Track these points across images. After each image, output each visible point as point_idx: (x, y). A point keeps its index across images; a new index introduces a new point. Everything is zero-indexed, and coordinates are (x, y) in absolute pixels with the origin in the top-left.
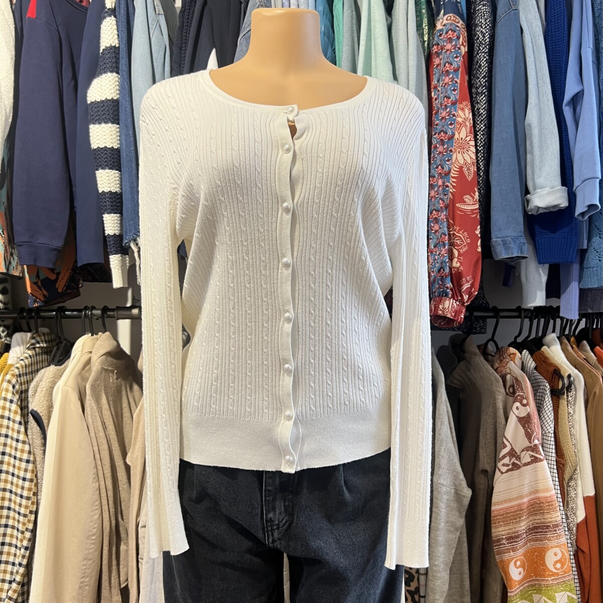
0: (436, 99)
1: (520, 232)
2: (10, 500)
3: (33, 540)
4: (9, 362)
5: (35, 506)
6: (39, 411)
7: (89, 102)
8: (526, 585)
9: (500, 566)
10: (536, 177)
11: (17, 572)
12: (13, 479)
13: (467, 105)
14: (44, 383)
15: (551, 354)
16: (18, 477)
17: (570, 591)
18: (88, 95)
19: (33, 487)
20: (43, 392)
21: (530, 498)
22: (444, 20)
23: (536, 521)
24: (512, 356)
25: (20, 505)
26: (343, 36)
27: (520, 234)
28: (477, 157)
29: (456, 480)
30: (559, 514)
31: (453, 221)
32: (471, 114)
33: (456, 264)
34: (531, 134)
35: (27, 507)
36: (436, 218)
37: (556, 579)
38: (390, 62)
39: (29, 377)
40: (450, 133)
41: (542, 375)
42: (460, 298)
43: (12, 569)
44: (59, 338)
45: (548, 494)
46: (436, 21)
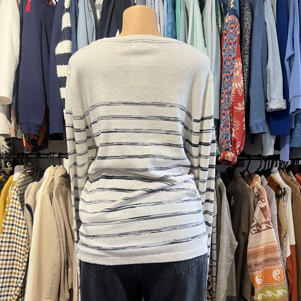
0: (224, 56)
1: (264, 120)
2: (16, 247)
3: (27, 267)
4: (14, 180)
5: (28, 250)
6: (30, 204)
7: (56, 54)
8: (263, 286)
9: (251, 278)
10: (271, 95)
11: (19, 282)
12: (17, 237)
13: (239, 60)
14: (32, 191)
15: (276, 177)
16: (20, 236)
17: (284, 289)
18: (56, 50)
19: (27, 241)
20: (32, 195)
21: (265, 246)
22: (229, 18)
23: (268, 257)
24: (257, 178)
25: (21, 250)
26: (181, 24)
27: (263, 122)
28: (244, 84)
29: (230, 237)
30: (279, 253)
31: (233, 115)
32: (241, 64)
33: (233, 135)
34: (269, 74)
35: (24, 251)
36: (224, 113)
37: (277, 284)
38: (203, 38)
39: (24, 187)
40: (231, 73)
41: (271, 188)
42: (235, 152)
43: (17, 280)
44: (37, 168)
45: (274, 244)
46: (224, 18)
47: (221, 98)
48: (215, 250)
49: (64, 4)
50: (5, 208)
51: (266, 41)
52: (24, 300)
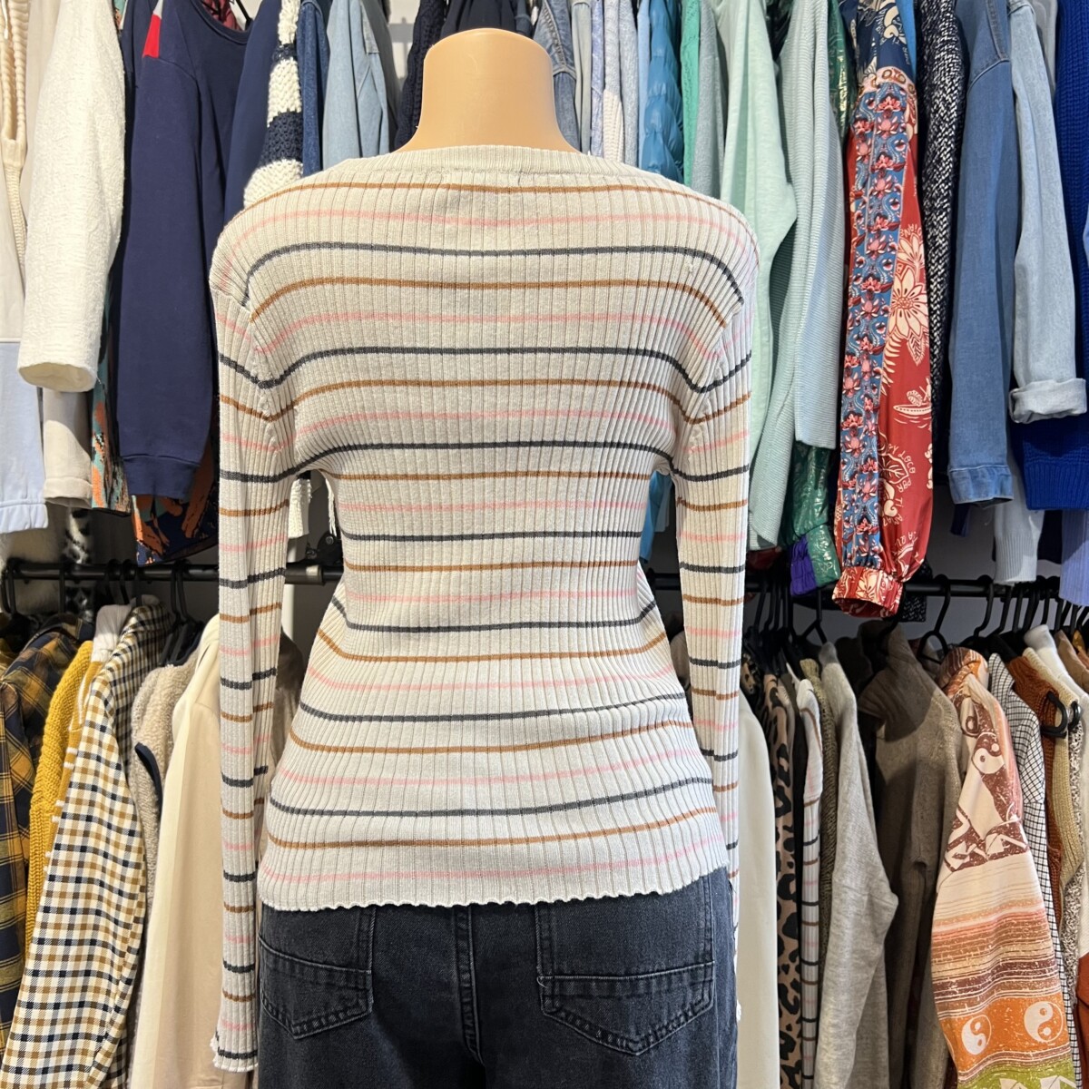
0: (859, 217)
1: (1001, 456)
2: (100, 898)
3: (139, 967)
4: (95, 658)
5: (143, 910)
6: (151, 747)
8: (989, 1062)
9: (944, 1029)
10: (1031, 360)
11: (112, 1022)
12: (105, 863)
13: (915, 232)
14: (158, 698)
15: (1042, 663)
16: (115, 860)
17: (1066, 1075)
18: (245, 196)
19: (140, 877)
20: (158, 713)
21: (1000, 914)
22: (876, 77)
23: (1010, 954)
24: (972, 665)
25: (118, 908)
26: (698, 102)
27: (1000, 460)
28: (931, 322)
29: (870, 879)
30: (1050, 943)
31: (887, 434)
32: (922, 246)
33: (890, 510)
34: (1026, 283)
35: (129, 911)
36: (854, 427)
37: (1042, 1054)
38: (780, 151)
39: (129, 685)
40: (884, 279)
41: (1026, 701)
42: (894, 570)
43: (103, 1016)
44: (177, 614)
45: (1032, 910)
46: (860, 75)
47: (842, 371)
48: (813, 924)
49: (276, 28)
50: (63, 759)
51: (1015, 162)
52: (126, 1084)
